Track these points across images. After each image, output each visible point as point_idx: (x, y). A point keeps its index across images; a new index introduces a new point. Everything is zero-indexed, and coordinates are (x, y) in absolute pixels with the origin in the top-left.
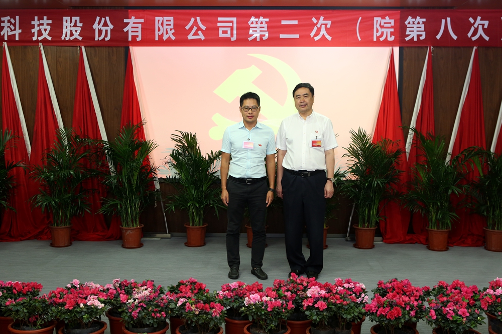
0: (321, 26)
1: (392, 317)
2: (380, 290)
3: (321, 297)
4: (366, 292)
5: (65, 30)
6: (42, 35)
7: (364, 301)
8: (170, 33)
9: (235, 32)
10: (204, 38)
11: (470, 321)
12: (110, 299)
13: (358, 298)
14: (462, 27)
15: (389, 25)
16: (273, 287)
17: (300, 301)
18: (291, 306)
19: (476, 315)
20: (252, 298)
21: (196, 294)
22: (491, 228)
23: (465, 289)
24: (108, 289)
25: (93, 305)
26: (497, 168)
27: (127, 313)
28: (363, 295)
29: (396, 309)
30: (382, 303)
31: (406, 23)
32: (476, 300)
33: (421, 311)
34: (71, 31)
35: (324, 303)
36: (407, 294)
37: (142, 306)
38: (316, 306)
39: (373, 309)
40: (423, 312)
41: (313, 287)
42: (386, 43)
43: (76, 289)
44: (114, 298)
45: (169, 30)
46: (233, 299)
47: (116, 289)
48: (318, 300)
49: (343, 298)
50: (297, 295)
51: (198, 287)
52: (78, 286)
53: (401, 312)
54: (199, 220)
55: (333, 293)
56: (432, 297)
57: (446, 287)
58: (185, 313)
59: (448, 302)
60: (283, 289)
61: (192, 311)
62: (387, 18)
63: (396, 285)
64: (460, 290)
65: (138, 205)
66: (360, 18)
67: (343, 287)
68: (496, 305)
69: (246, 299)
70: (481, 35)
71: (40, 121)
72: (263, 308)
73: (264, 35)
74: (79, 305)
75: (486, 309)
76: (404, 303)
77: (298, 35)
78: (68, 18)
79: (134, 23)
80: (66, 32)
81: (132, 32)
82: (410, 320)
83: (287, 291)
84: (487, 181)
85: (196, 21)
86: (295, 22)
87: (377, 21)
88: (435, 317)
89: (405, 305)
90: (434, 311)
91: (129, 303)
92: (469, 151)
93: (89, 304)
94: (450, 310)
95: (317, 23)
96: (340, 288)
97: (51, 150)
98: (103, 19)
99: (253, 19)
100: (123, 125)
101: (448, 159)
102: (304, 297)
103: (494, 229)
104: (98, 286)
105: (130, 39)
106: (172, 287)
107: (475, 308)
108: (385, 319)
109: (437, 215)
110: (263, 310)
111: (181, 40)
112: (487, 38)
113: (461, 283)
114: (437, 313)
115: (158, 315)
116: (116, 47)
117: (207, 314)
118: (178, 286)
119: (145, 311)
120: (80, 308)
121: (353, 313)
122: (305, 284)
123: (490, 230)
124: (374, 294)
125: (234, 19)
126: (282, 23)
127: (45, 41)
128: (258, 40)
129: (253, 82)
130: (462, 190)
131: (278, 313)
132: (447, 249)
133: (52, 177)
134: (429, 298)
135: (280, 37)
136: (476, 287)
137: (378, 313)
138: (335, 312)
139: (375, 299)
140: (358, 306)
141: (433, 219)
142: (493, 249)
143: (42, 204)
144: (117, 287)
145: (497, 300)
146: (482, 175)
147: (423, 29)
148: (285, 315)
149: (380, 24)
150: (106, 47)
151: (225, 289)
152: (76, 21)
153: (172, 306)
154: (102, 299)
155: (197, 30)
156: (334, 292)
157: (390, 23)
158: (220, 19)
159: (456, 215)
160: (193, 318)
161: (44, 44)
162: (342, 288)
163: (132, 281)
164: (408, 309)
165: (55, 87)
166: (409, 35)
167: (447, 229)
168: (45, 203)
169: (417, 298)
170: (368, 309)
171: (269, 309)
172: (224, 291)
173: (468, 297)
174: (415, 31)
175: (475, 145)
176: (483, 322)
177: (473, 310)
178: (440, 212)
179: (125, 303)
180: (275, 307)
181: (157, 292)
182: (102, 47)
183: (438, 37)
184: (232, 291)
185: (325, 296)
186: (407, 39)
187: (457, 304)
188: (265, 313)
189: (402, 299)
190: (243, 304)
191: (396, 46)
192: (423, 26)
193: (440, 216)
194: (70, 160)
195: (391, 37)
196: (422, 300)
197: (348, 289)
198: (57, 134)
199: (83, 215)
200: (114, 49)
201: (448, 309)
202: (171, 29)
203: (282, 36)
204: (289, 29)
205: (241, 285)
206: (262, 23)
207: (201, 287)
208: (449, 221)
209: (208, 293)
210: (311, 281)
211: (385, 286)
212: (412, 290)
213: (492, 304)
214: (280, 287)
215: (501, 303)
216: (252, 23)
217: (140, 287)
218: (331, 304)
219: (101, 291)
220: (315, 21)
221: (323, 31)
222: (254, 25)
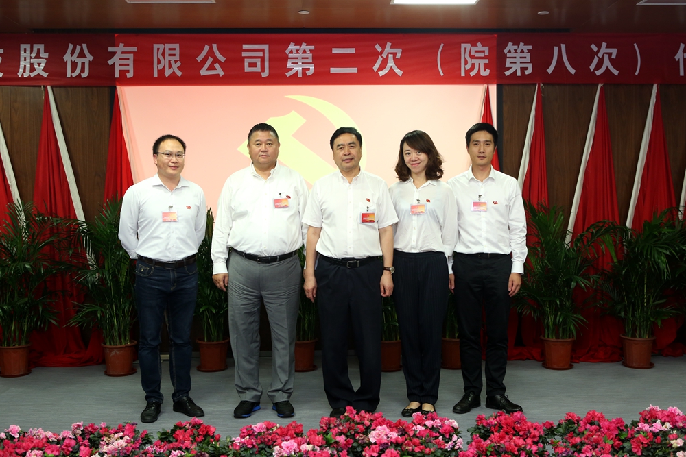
0: (388, 55)
2: (479, 429)
3: (392, 443)
4: (459, 433)
5: (22, 65)
7: (456, 447)
8: (175, 66)
9: (267, 64)
10: (223, 73)
13: (447, 442)
14: (581, 57)
15: (482, 55)
16: (319, 428)
17: (359, 450)
20: (286, 447)
21: (200, 443)
22: (630, 335)
23: (606, 424)
24: (64, 439)
26: (638, 250)
28: (455, 438)
30: (484, 449)
31: (506, 51)
32: (623, 441)
34: (32, 65)
35: (395, 452)
36: (521, 433)
41: (379, 427)
42: (478, 80)
43: (12, 441)
44: (72, 452)
45: (172, 63)
46: (255, 450)
47: (76, 439)
48: (387, 448)
49: (425, 444)
50: (355, 440)
51: (203, 432)
52: (17, 436)
54: (218, 332)
55: (409, 435)
56: (558, 438)
57: (578, 421)
59: (582, 444)
60: (334, 431)
62: (479, 44)
63: (503, 421)
64: (599, 426)
65: (128, 313)
66: (442, 45)
67: (425, 425)
68: (654, 447)
69: (277, 448)
70: (607, 68)
73: (309, 69)
75: (640, 454)
76: (516, 449)
77: (356, 68)
78: (28, 46)
79: (123, 53)
80: (25, 66)
81: (120, 65)
83: (340, 435)
84: (623, 269)
85: (211, 49)
86: (352, 51)
87: (465, 49)
89: (518, 450)
92: (598, 227)
95: (382, 52)
96: (420, 428)
98: (78, 48)
99: (292, 47)
100: (108, 197)
101: (568, 238)
102: (365, 443)
103: (636, 337)
104: (49, 434)
105: (117, 75)
106: (164, 433)
107: (623, 452)
109: (555, 318)
111: (190, 76)
112: (616, 72)
113: (599, 415)
116: (97, 86)
118: (173, 431)
122: (367, 422)
123: (630, 338)
124: (471, 435)
125: (266, 47)
126: (333, 52)
128: (300, 75)
129: (293, 136)
130: (590, 282)
132: (570, 367)
134: (554, 439)
135: (331, 72)
136: (622, 421)
139: (473, 443)
140: (447, 454)
141: (551, 324)
142: (634, 365)
144: (78, 436)
145: (655, 440)
146: (615, 260)
147: (528, 59)
149: (470, 52)
150: (82, 87)
151: (245, 434)
152: (39, 50)
154: (51, 455)
155: (213, 63)
156: (411, 435)
157: (484, 52)
158: (245, 46)
159: (582, 318)
162: (424, 428)
163: (102, 424)
165: (9, 145)
166: (511, 68)
167: (569, 338)
169: (536, 440)
172: (243, 437)
173: (611, 437)
175: (604, 218)
178: (559, 313)
181: (138, 441)
182: (79, 87)
183: (550, 70)
184: (256, 437)
185: (396, 441)
186: (507, 73)
187: (596, 447)
189: (514, 442)
191: (492, 83)
192: (528, 56)
193: (561, 320)
194: (28, 249)
195: (485, 70)
196: (543, 442)
197: (433, 428)
198: (11, 213)
199: (46, 329)
200: (95, 89)
201: (583, 455)
202: (176, 62)
203: (333, 70)
204: (343, 60)
205: (269, 427)
206: (304, 52)
207: (207, 432)
208: (572, 327)
209: (218, 440)
210: (376, 419)
211: (487, 423)
212: (528, 428)
213: (649, 445)
214: (330, 428)
215: (661, 444)
216: (291, 52)
217: (112, 436)
218: (406, 453)
219: (53, 441)
220: (379, 49)
221: (391, 62)
222: (294, 55)
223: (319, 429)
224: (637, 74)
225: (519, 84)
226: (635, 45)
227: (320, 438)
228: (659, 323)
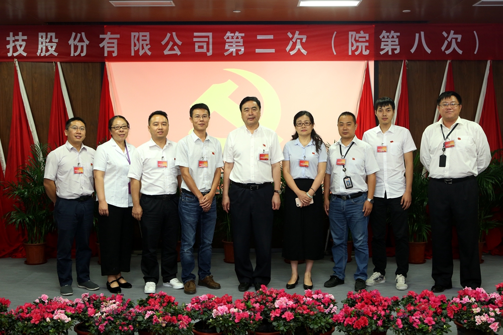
0: (296, 40)
1: (359, 326)
2: (349, 300)
3: (289, 308)
4: (335, 303)
5: (40, 48)
6: (17, 51)
7: (332, 312)
8: (146, 48)
9: (211, 47)
10: (180, 53)
11: (436, 329)
12: (78, 314)
13: (326, 309)
14: (435, 41)
15: (364, 40)
17: (268, 313)
18: (259, 317)
19: (442, 324)
20: (221, 310)
21: (165, 307)
23: (433, 298)
24: (77, 304)
25: (60, 319)
27: (94, 327)
28: (332, 306)
29: (363, 319)
30: (350, 313)
31: (381, 37)
32: (443, 309)
33: (389, 321)
34: (47, 47)
35: (291, 313)
36: (376, 304)
37: (109, 320)
38: (283, 316)
39: (341, 319)
40: (391, 321)
41: (282, 298)
42: (361, 57)
43: (44, 304)
44: (82, 312)
45: (145, 46)
46: (200, 312)
47: (85, 303)
48: (286, 311)
49: (311, 309)
50: (266, 306)
51: (167, 300)
52: (47, 301)
53: (367, 321)
55: (300, 303)
56: (401, 307)
57: (415, 296)
58: (152, 326)
59: (415, 311)
60: (252, 301)
61: (159, 323)
62: (362, 32)
63: (365, 296)
64: (429, 299)
66: (335, 32)
67: (312, 298)
68: (462, 313)
69: (215, 310)
70: (454, 49)
71: (15, 137)
72: (231, 319)
73: (240, 50)
74: (45, 320)
75: (452, 317)
76: (371, 313)
77: (274, 50)
78: (44, 34)
79: (110, 39)
80: (42, 48)
81: (108, 47)
82: (377, 329)
83: (256, 303)
85: (172, 36)
86: (271, 37)
87: (352, 35)
88: (402, 325)
89: (372, 314)
90: (400, 320)
91: (97, 317)
93: (55, 318)
94: (416, 318)
95: (292, 38)
96: (308, 299)
97: (26, 167)
98: (79, 35)
99: (229, 34)
101: (424, 171)
102: (272, 308)
104: (67, 300)
105: (106, 55)
106: (142, 301)
107: (442, 316)
108: (352, 329)
110: (231, 321)
111: (157, 55)
112: (460, 52)
114: (404, 321)
115: (126, 328)
116: (92, 62)
117: (174, 326)
118: (147, 299)
119: (113, 324)
120: (47, 322)
121: (320, 323)
124: (343, 304)
125: (210, 34)
127: (20, 57)
128: (234, 54)
129: (230, 97)
131: (246, 325)
132: (424, 262)
133: (26, 193)
134: (398, 308)
135: (256, 52)
136: (444, 297)
137: (345, 323)
138: (302, 323)
139: (343, 309)
140: (325, 316)
143: (16, 220)
145: (463, 309)
147: (397, 43)
148: (253, 326)
149: (355, 38)
150: (81, 62)
151: (194, 302)
152: (51, 37)
153: (140, 319)
154: (70, 313)
155: (173, 46)
156: (302, 303)
157: (365, 37)
158: (196, 34)
160: (160, 330)
161: (20, 60)
162: (311, 299)
163: (101, 295)
164: (375, 319)
165: (31, 103)
166: (384, 49)
167: (423, 241)
168: (19, 220)
169: (385, 308)
170: (336, 319)
171: (236, 321)
172: (193, 304)
173: (436, 306)
174: (390, 45)
176: (449, 330)
177: (439, 319)
178: (416, 224)
179: (92, 317)
180: (242, 318)
181: (125, 305)
182: (79, 62)
183: (413, 51)
184: (201, 304)
185: (292, 306)
186: (382, 53)
187: (424, 313)
188: (232, 324)
189: (370, 309)
190: (211, 316)
191: (371, 60)
192: (397, 40)
193: (416, 229)
195: (366, 51)
196: (390, 310)
197: (317, 299)
198: (32, 150)
200: (90, 64)
201: (414, 318)
202: (147, 45)
203: (258, 51)
204: (265, 44)
205: (210, 298)
206: (237, 38)
207: (170, 300)
208: (424, 234)
209: (177, 306)
210: (280, 293)
211: (354, 297)
212: (381, 300)
213: (458, 312)
214: (249, 299)
215: (466, 311)
216: (228, 38)
217: (108, 301)
218: (298, 314)
219: (70, 305)
220: (290, 36)
221: (298, 45)
222: (230, 40)
223: (242, 299)
224: (475, 53)
225: (390, 61)
226: (475, 32)
227: (243, 304)
228: (487, 232)
